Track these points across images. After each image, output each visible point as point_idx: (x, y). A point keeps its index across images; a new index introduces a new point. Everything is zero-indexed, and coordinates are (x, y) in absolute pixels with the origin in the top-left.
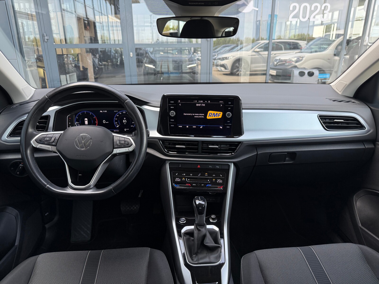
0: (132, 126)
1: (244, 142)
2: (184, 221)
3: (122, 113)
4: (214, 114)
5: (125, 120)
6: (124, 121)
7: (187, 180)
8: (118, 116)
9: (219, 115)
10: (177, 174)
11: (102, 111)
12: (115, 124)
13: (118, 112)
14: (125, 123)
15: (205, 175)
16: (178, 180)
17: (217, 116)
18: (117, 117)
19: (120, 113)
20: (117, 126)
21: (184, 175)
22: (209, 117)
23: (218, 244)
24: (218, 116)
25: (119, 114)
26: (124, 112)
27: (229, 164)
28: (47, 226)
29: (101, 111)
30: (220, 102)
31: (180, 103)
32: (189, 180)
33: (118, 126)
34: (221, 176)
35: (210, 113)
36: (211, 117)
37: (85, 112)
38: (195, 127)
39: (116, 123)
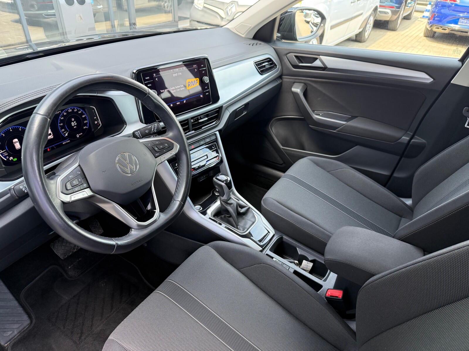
0: (84, 128)
1: (223, 105)
2: (200, 209)
3: (67, 112)
5: (73, 122)
6: (73, 124)
8: (62, 118)
12: (62, 132)
13: (61, 113)
14: (75, 126)
17: (195, 85)
18: (62, 121)
19: (65, 114)
20: (65, 134)
25: (63, 116)
26: (70, 111)
27: (215, 133)
30: (194, 66)
31: (156, 78)
33: (67, 135)
35: (188, 82)
36: (190, 86)
37: (10, 130)
38: (179, 103)
39: (63, 130)
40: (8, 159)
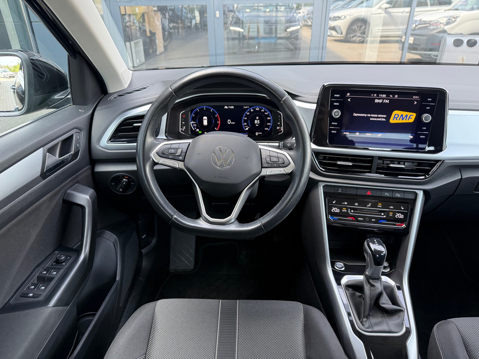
0: (266, 129)
1: (445, 161)
2: (342, 268)
3: (254, 109)
4: (402, 115)
5: (257, 120)
6: (256, 122)
7: (349, 212)
8: (248, 114)
9: (409, 118)
10: (334, 202)
11: (228, 106)
12: (244, 125)
13: (248, 109)
14: (257, 124)
15: (378, 206)
16: (335, 210)
17: (406, 120)
18: (247, 116)
19: (252, 110)
20: (246, 128)
21: (345, 205)
22: (393, 119)
23: (399, 305)
24: (408, 120)
25: (250, 112)
26: (257, 109)
27: (417, 191)
28: (144, 251)
29: (226, 107)
30: (414, 97)
31: (349, 98)
32: (352, 211)
33: (247, 129)
34: (403, 208)
35: (395, 115)
36: (397, 120)
37: (204, 108)
39: (245, 124)
40: (195, 130)
